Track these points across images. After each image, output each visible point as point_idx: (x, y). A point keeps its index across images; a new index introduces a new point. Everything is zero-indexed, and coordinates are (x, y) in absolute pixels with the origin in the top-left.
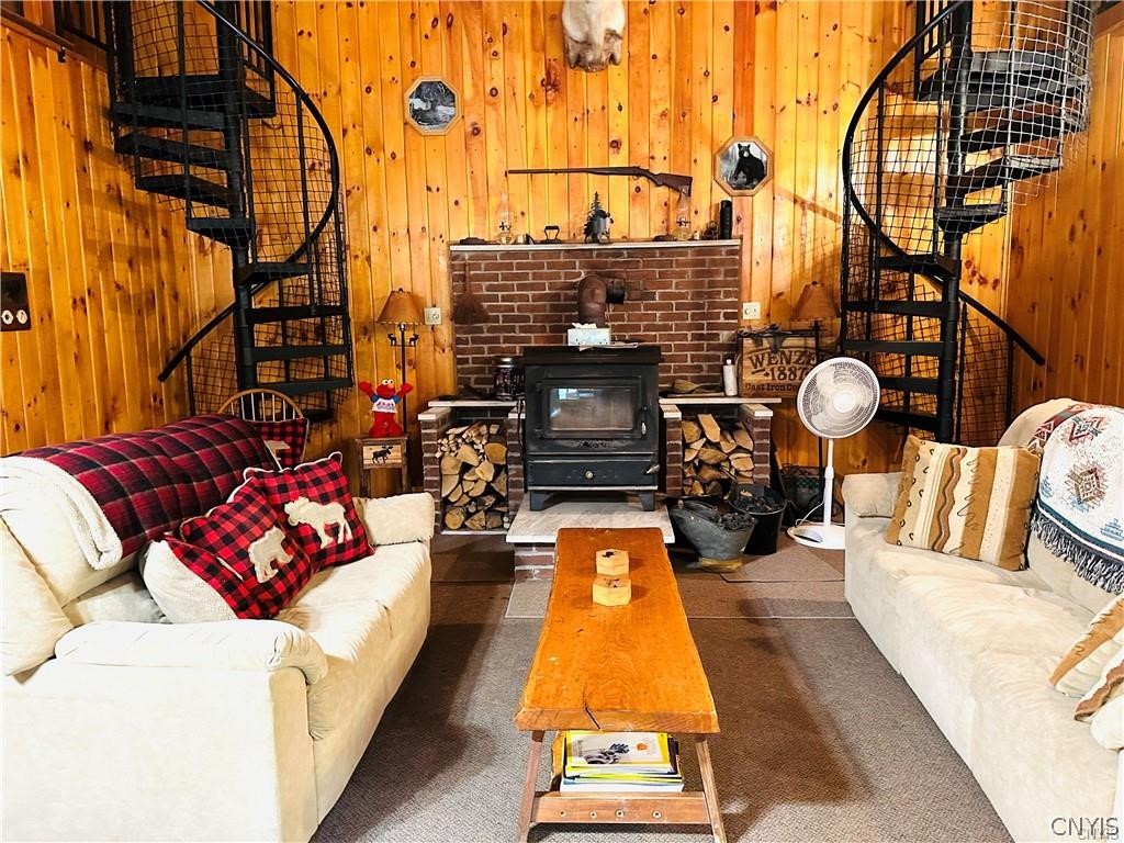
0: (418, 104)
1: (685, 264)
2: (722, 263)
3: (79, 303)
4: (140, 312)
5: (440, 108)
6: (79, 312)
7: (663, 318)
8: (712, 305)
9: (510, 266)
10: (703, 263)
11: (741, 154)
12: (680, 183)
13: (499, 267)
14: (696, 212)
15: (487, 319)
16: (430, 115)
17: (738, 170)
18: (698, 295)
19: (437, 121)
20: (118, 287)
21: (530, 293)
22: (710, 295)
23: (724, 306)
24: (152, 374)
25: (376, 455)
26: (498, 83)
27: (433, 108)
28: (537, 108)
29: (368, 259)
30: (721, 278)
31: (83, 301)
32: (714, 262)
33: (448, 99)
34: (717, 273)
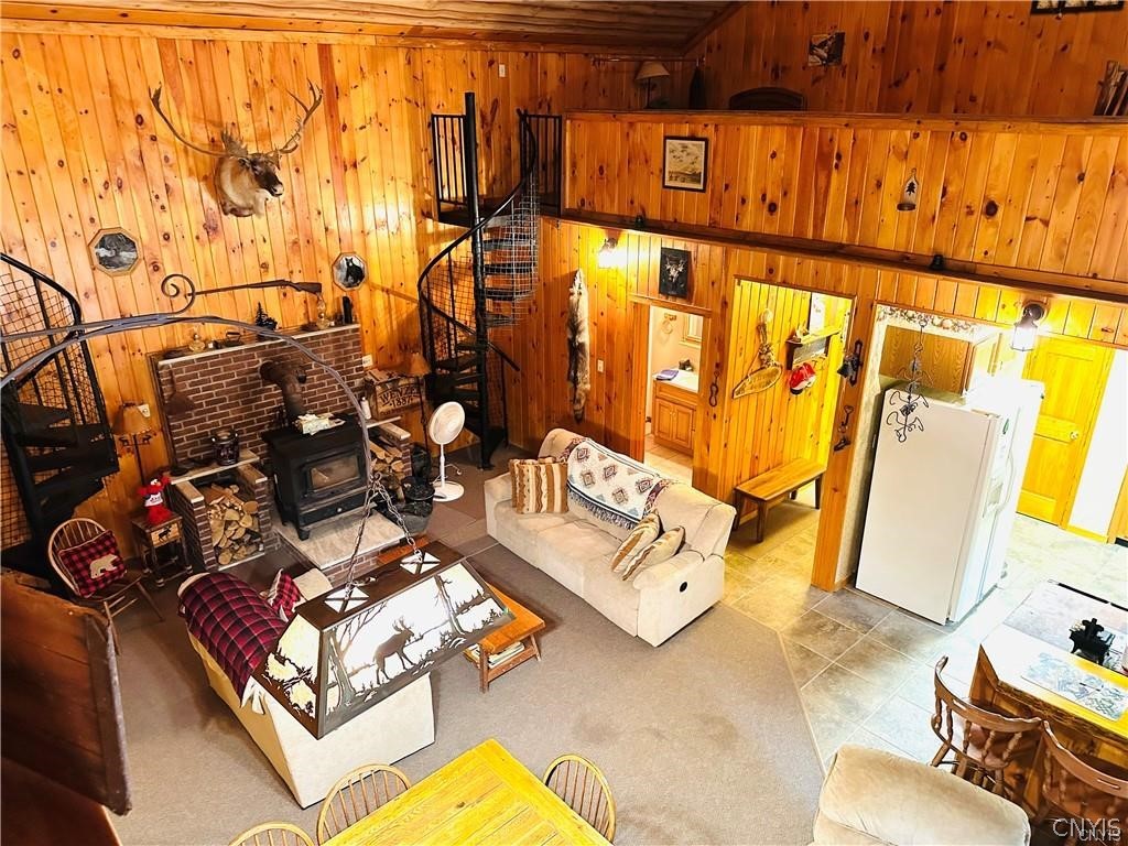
0: (103, 252)
1: (329, 342)
2: (350, 338)
5: (123, 254)
7: (319, 379)
8: (348, 366)
9: (205, 366)
10: (338, 340)
11: (348, 264)
12: (315, 288)
13: (196, 368)
14: (326, 305)
16: (116, 260)
17: (347, 276)
18: (339, 360)
19: (122, 264)
21: (224, 382)
22: (346, 359)
23: (355, 364)
25: (161, 536)
26: (168, 229)
27: (117, 254)
28: (203, 245)
30: (351, 348)
32: (345, 339)
33: (130, 246)
34: (348, 345)
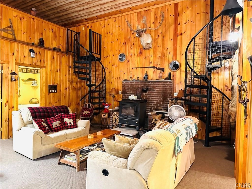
0: (120, 57)
1: (161, 85)
2: (168, 85)
3: (66, 89)
4: (77, 90)
5: (123, 58)
6: (66, 90)
7: (157, 95)
8: (166, 93)
9: (131, 84)
10: (164, 85)
11: (174, 63)
13: (129, 84)
14: (165, 75)
15: (127, 93)
16: (122, 59)
17: (173, 67)
18: (163, 91)
19: (123, 60)
20: (73, 87)
21: (134, 89)
22: (166, 91)
23: (169, 93)
24: (79, 100)
25: (104, 115)
26: (132, 53)
27: (122, 58)
28: (138, 57)
29: (112, 83)
30: (168, 88)
31: (67, 89)
33: (125, 56)
34: (167, 86)
